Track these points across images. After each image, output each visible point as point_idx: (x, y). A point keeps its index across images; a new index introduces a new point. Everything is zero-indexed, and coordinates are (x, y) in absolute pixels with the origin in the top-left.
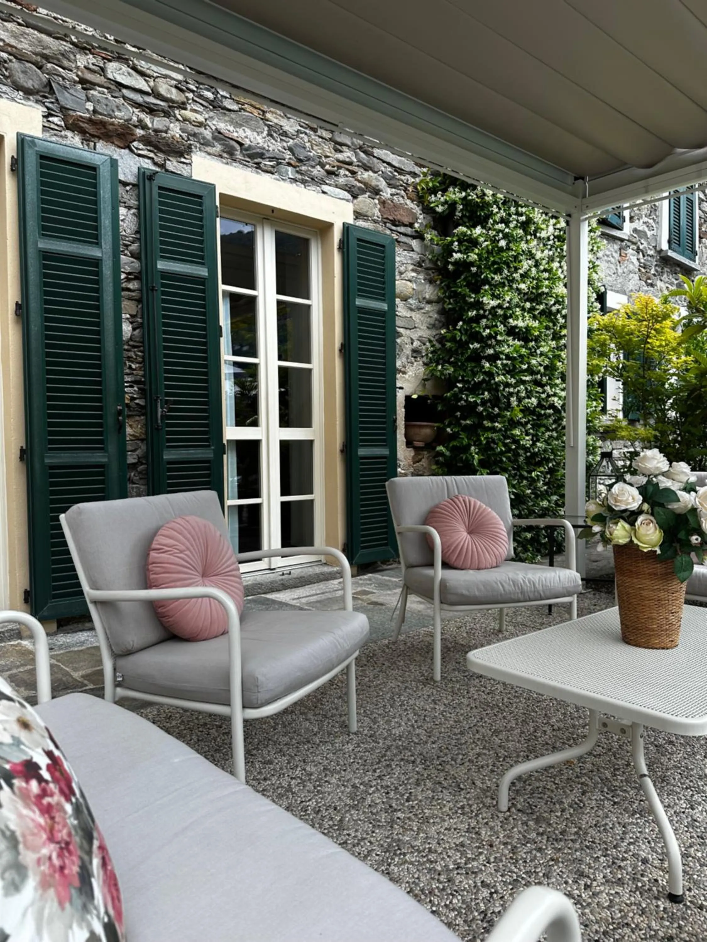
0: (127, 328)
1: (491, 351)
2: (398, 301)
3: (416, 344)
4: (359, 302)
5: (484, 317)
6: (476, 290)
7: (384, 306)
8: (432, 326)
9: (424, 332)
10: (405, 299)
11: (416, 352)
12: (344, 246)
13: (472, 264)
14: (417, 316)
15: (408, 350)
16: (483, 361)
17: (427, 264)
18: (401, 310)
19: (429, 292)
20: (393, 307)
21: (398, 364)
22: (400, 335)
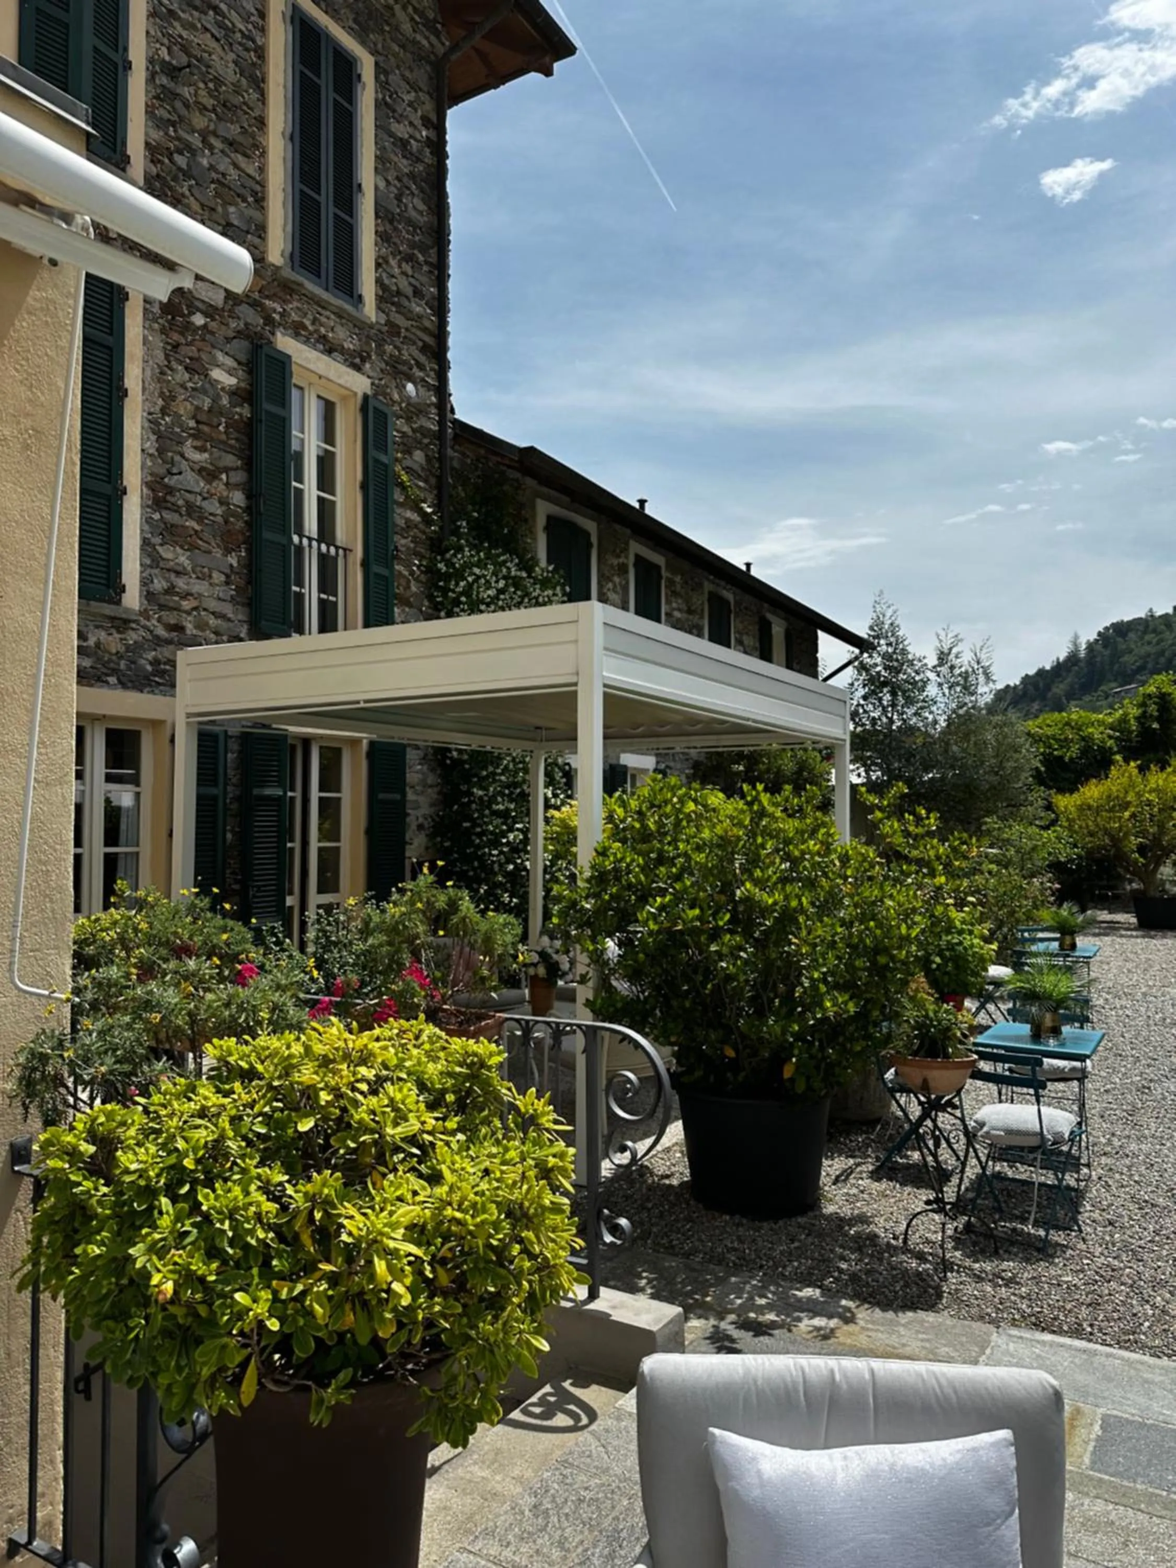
0: (229, 836)
1: (478, 830)
2: (408, 789)
3: (421, 820)
4: (381, 796)
5: (474, 802)
6: (468, 781)
7: (398, 797)
8: (432, 805)
9: (425, 810)
10: (412, 787)
11: (420, 827)
12: (370, 755)
13: (465, 762)
14: (421, 799)
15: (414, 826)
16: (474, 837)
17: (430, 757)
18: (410, 796)
19: (431, 779)
20: (404, 794)
21: (407, 838)
22: (408, 815)
